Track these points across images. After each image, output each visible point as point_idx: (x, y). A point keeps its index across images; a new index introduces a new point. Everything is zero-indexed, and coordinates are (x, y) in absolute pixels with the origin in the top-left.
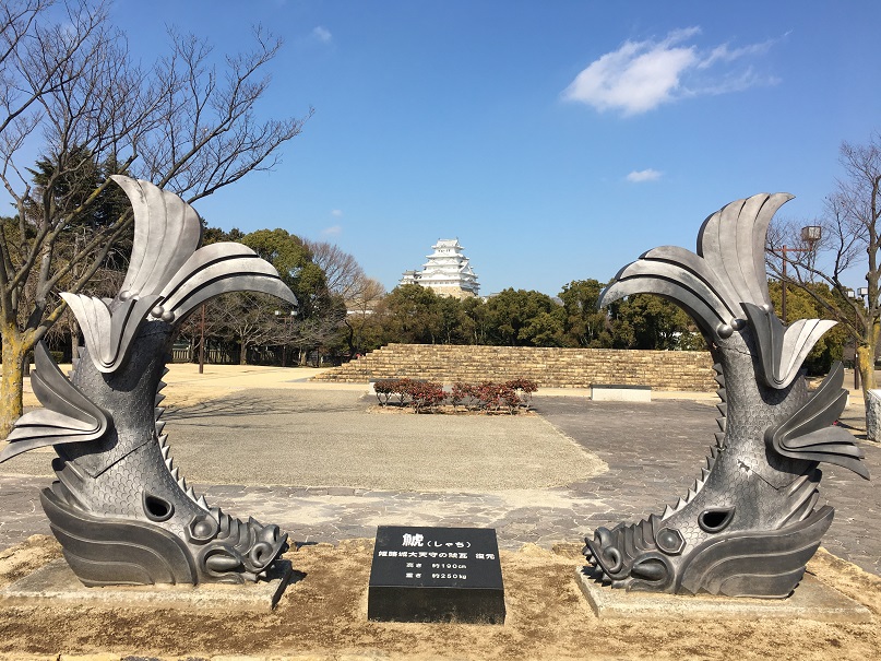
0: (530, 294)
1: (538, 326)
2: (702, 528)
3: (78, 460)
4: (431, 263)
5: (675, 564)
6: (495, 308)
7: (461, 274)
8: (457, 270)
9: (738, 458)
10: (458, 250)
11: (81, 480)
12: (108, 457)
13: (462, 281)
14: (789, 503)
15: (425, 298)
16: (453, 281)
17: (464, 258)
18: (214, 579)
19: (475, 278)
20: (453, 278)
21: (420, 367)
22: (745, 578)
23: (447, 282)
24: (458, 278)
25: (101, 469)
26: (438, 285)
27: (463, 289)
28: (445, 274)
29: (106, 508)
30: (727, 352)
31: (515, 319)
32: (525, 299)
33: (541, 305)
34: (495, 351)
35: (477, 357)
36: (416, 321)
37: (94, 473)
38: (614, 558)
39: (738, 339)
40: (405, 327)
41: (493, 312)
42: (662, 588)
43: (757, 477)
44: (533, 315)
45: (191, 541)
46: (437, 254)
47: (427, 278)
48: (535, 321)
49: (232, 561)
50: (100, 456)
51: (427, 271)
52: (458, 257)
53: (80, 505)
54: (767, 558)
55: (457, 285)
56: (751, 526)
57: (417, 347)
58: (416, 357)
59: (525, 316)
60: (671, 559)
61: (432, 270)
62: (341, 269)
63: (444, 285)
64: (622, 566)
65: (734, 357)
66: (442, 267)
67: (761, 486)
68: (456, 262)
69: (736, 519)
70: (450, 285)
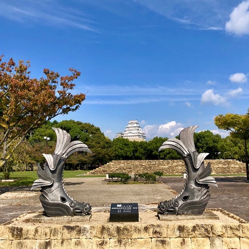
2: (183, 200)
3: (47, 189)
4: (127, 129)
5: (177, 208)
7: (139, 133)
8: (137, 131)
9: (190, 184)
10: (137, 124)
11: (47, 194)
12: (53, 189)
16: (136, 136)
18: (76, 215)
19: (144, 134)
21: (124, 168)
23: (133, 136)
26: (130, 138)
28: (133, 133)
29: (53, 200)
34: (150, 162)
37: (50, 192)
38: (164, 208)
42: (174, 214)
43: (194, 188)
45: (71, 207)
46: (129, 126)
47: (126, 135)
50: (51, 189)
51: (126, 132)
53: (47, 200)
56: (193, 199)
57: (122, 161)
64: (166, 210)
66: (131, 130)
67: (195, 190)
68: (137, 128)
69: (190, 198)
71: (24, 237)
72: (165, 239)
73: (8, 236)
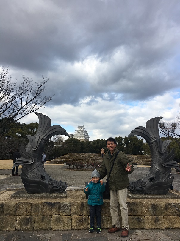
2: (149, 181)
5: (144, 188)
9: (155, 167)
11: (28, 172)
13: (85, 137)
14: (166, 176)
18: (54, 192)
20: (82, 136)
22: (158, 191)
26: (79, 138)
29: (33, 178)
30: (152, 147)
32: (103, 142)
34: (96, 155)
35: (91, 157)
37: (30, 171)
38: (133, 187)
39: (154, 144)
42: (142, 193)
43: (159, 171)
50: (32, 167)
56: (159, 180)
57: (75, 154)
58: (75, 157)
60: (144, 187)
64: (135, 189)
66: (79, 133)
69: (156, 179)
72: (140, 217)
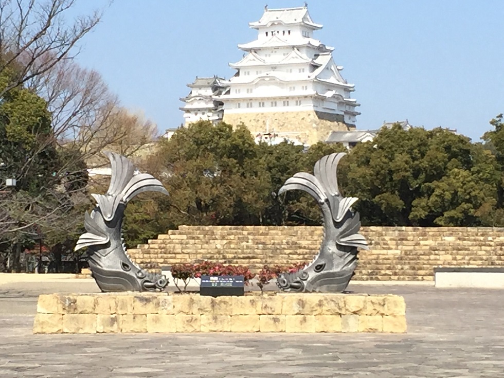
0: (431, 135)
1: (448, 196)
2: (315, 271)
3: (99, 251)
4: (249, 60)
5: (305, 283)
6: (367, 162)
7: (317, 82)
8: (307, 74)
9: (328, 246)
10: (307, 29)
11: (100, 257)
12: (108, 250)
13: (318, 99)
14: (344, 261)
15: (236, 147)
16: (299, 100)
17: (321, 49)
18: (146, 290)
19: (347, 90)
20: (299, 92)
21: (224, 258)
22: (328, 287)
23: (286, 100)
24: (311, 91)
25: (106, 253)
27: (321, 115)
28: (282, 84)
29: (108, 267)
30: (323, 210)
31: (404, 183)
32: (423, 144)
33: (454, 155)
36: (219, 191)
37: (104, 255)
38: (284, 282)
39: (326, 205)
40: (198, 202)
41: (364, 170)
42: (301, 291)
43: (333, 253)
44: (438, 173)
45: (138, 277)
46: (261, 41)
47: (243, 94)
48: (441, 187)
49: (152, 284)
50: (106, 249)
51: (242, 78)
52: (309, 47)
53: (100, 265)
54: (336, 279)
55: (309, 108)
56: (331, 269)
57: (219, 230)
58: (219, 244)
59: (422, 176)
60: (304, 282)
61: (253, 77)
62: (79, 97)
63: (280, 108)
64: (287, 285)
65: (326, 211)
66: (274, 67)
67: (334, 256)
68: (305, 57)
69: (326, 267)
70: (292, 108)
71: (80, 310)
72: (278, 317)
73: (56, 309)
